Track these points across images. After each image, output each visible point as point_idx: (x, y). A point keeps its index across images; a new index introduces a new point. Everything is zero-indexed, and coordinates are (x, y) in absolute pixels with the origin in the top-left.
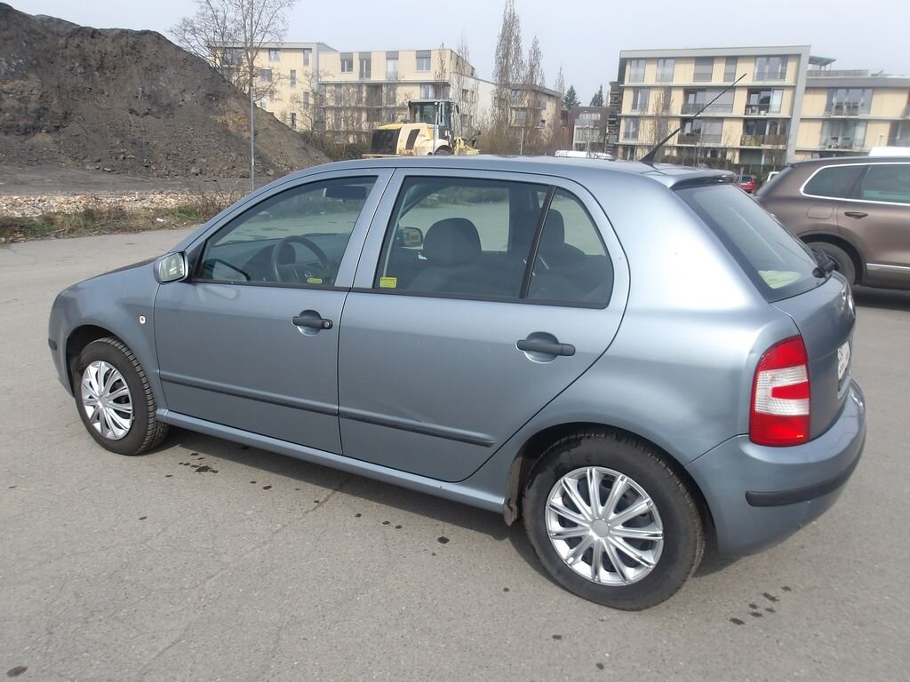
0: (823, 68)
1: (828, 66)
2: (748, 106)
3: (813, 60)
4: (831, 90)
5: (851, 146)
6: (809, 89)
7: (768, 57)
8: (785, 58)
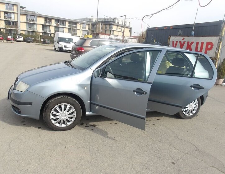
0: (23, 9)
1: (24, 9)
2: (5, 17)
3: (21, 7)
4: (27, 15)
5: (34, 30)
6: (21, 14)
7: (9, 4)
8: (13, 5)
